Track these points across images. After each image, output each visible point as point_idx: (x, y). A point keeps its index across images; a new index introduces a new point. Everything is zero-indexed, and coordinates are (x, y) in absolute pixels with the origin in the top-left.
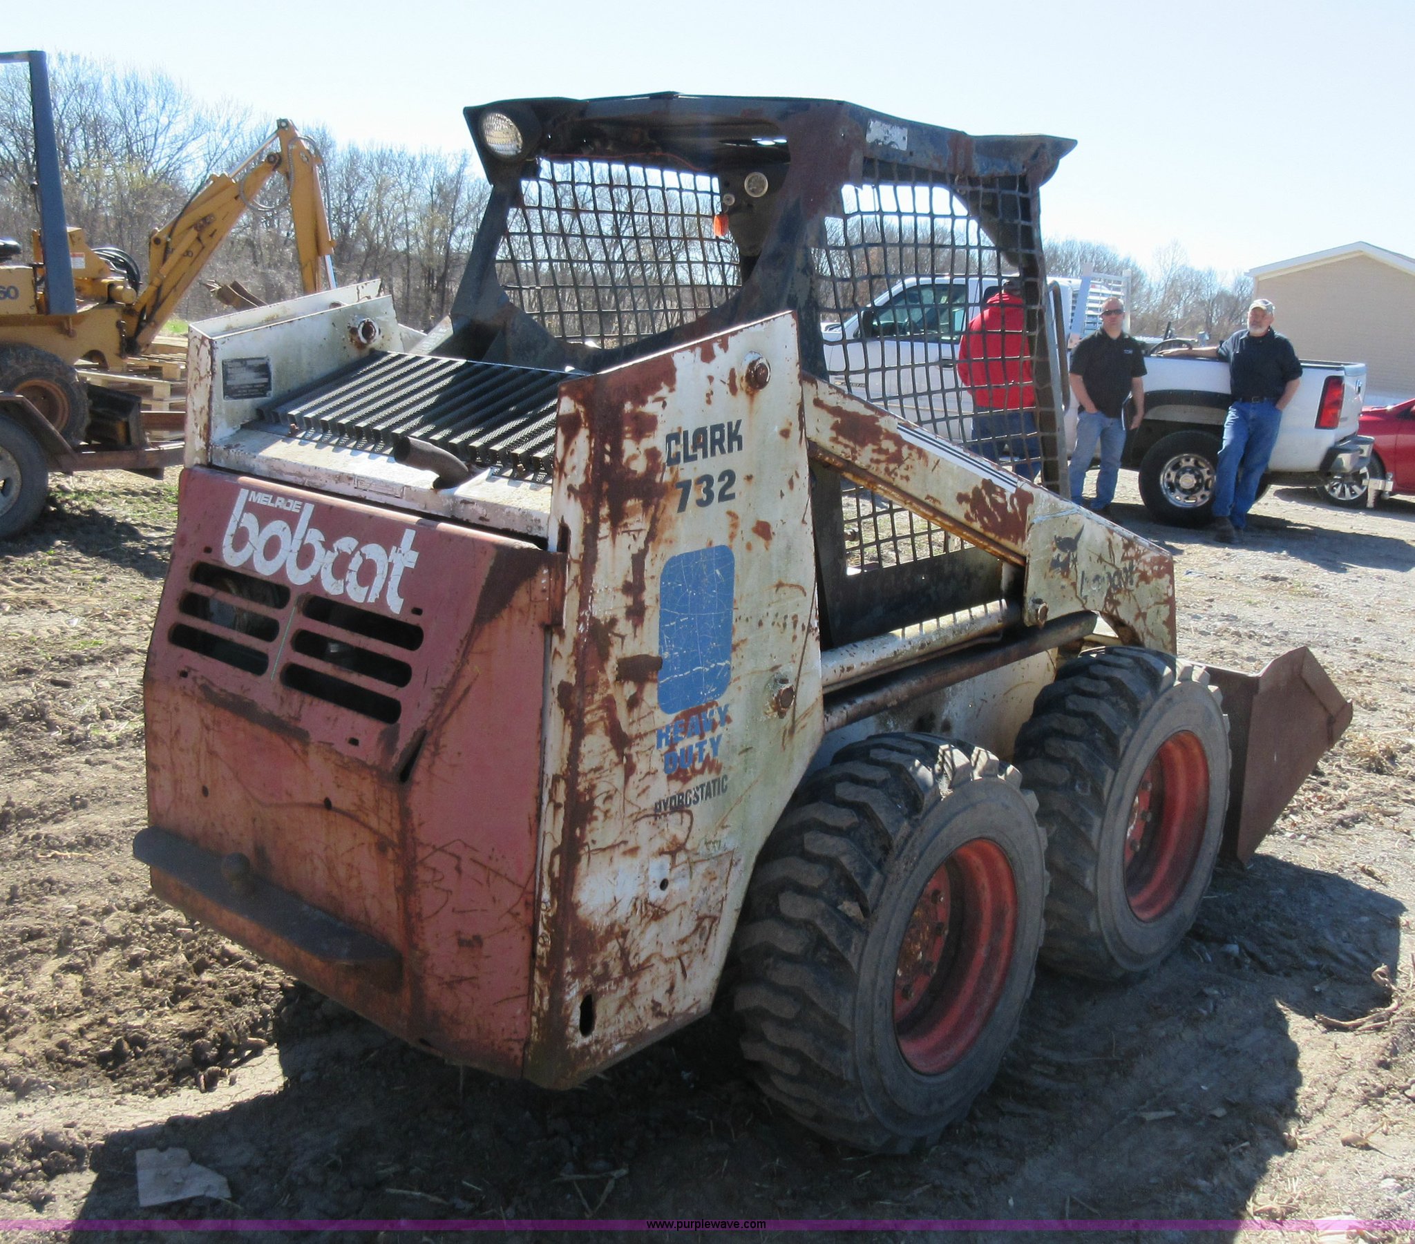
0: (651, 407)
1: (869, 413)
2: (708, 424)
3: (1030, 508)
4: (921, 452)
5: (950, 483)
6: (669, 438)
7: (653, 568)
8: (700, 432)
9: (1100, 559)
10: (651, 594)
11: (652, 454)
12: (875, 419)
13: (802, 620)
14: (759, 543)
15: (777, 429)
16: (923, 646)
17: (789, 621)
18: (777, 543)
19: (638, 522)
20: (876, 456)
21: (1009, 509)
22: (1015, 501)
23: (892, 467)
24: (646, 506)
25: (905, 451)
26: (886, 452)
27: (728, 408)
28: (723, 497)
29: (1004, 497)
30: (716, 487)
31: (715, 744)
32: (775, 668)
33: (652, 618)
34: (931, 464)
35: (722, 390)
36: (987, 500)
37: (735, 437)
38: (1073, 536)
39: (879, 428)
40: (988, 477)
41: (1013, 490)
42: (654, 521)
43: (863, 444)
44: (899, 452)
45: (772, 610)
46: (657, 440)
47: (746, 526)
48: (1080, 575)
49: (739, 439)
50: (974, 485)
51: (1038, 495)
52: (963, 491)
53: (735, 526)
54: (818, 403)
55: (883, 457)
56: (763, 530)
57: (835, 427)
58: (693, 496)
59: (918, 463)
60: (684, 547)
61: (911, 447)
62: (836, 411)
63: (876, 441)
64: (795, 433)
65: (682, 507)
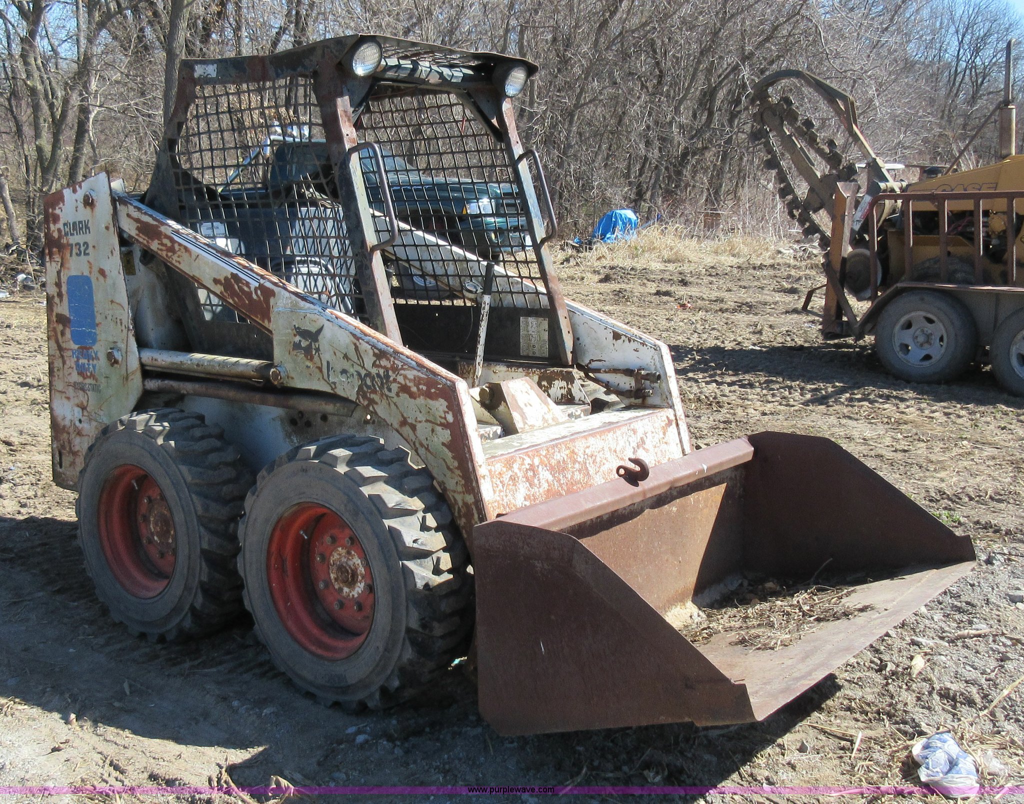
0: (57, 211)
1: (155, 223)
2: (77, 220)
3: (272, 301)
4: (186, 248)
5: (207, 271)
6: (65, 224)
7: (64, 279)
8: (74, 223)
9: (346, 357)
10: (64, 289)
11: (59, 230)
12: (157, 227)
13: (125, 322)
14: (101, 278)
15: (103, 226)
16: (198, 365)
17: (119, 321)
18: (109, 281)
19: (57, 258)
20: (160, 247)
21: (255, 297)
22: (259, 292)
23: (170, 254)
24: (59, 251)
25: (176, 246)
26: (165, 245)
27: (84, 214)
28: (85, 254)
29: (249, 288)
30: (82, 249)
31: (94, 367)
32: (115, 342)
33: (65, 298)
34: (194, 257)
35: (81, 206)
36: (236, 287)
37: (87, 227)
38: (314, 330)
39: (161, 232)
40: (235, 272)
41: (257, 285)
42: (62, 259)
43: (153, 240)
44: (173, 246)
45: (110, 312)
46: (60, 225)
47: (95, 270)
48: (325, 364)
49: (89, 228)
50: (225, 275)
51: (280, 293)
52: (218, 277)
53: (91, 268)
54: (128, 215)
55: (164, 248)
56: (102, 272)
57: (138, 229)
58: (75, 251)
59: (185, 255)
60: (74, 273)
61: (180, 244)
62: (137, 220)
63: (159, 239)
64: (112, 229)
65: (71, 256)
